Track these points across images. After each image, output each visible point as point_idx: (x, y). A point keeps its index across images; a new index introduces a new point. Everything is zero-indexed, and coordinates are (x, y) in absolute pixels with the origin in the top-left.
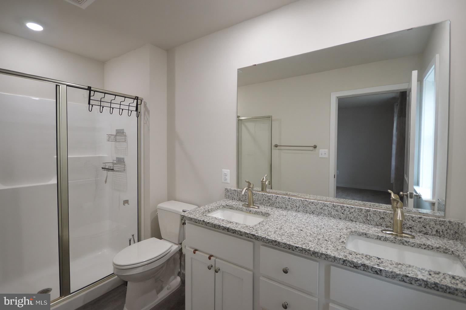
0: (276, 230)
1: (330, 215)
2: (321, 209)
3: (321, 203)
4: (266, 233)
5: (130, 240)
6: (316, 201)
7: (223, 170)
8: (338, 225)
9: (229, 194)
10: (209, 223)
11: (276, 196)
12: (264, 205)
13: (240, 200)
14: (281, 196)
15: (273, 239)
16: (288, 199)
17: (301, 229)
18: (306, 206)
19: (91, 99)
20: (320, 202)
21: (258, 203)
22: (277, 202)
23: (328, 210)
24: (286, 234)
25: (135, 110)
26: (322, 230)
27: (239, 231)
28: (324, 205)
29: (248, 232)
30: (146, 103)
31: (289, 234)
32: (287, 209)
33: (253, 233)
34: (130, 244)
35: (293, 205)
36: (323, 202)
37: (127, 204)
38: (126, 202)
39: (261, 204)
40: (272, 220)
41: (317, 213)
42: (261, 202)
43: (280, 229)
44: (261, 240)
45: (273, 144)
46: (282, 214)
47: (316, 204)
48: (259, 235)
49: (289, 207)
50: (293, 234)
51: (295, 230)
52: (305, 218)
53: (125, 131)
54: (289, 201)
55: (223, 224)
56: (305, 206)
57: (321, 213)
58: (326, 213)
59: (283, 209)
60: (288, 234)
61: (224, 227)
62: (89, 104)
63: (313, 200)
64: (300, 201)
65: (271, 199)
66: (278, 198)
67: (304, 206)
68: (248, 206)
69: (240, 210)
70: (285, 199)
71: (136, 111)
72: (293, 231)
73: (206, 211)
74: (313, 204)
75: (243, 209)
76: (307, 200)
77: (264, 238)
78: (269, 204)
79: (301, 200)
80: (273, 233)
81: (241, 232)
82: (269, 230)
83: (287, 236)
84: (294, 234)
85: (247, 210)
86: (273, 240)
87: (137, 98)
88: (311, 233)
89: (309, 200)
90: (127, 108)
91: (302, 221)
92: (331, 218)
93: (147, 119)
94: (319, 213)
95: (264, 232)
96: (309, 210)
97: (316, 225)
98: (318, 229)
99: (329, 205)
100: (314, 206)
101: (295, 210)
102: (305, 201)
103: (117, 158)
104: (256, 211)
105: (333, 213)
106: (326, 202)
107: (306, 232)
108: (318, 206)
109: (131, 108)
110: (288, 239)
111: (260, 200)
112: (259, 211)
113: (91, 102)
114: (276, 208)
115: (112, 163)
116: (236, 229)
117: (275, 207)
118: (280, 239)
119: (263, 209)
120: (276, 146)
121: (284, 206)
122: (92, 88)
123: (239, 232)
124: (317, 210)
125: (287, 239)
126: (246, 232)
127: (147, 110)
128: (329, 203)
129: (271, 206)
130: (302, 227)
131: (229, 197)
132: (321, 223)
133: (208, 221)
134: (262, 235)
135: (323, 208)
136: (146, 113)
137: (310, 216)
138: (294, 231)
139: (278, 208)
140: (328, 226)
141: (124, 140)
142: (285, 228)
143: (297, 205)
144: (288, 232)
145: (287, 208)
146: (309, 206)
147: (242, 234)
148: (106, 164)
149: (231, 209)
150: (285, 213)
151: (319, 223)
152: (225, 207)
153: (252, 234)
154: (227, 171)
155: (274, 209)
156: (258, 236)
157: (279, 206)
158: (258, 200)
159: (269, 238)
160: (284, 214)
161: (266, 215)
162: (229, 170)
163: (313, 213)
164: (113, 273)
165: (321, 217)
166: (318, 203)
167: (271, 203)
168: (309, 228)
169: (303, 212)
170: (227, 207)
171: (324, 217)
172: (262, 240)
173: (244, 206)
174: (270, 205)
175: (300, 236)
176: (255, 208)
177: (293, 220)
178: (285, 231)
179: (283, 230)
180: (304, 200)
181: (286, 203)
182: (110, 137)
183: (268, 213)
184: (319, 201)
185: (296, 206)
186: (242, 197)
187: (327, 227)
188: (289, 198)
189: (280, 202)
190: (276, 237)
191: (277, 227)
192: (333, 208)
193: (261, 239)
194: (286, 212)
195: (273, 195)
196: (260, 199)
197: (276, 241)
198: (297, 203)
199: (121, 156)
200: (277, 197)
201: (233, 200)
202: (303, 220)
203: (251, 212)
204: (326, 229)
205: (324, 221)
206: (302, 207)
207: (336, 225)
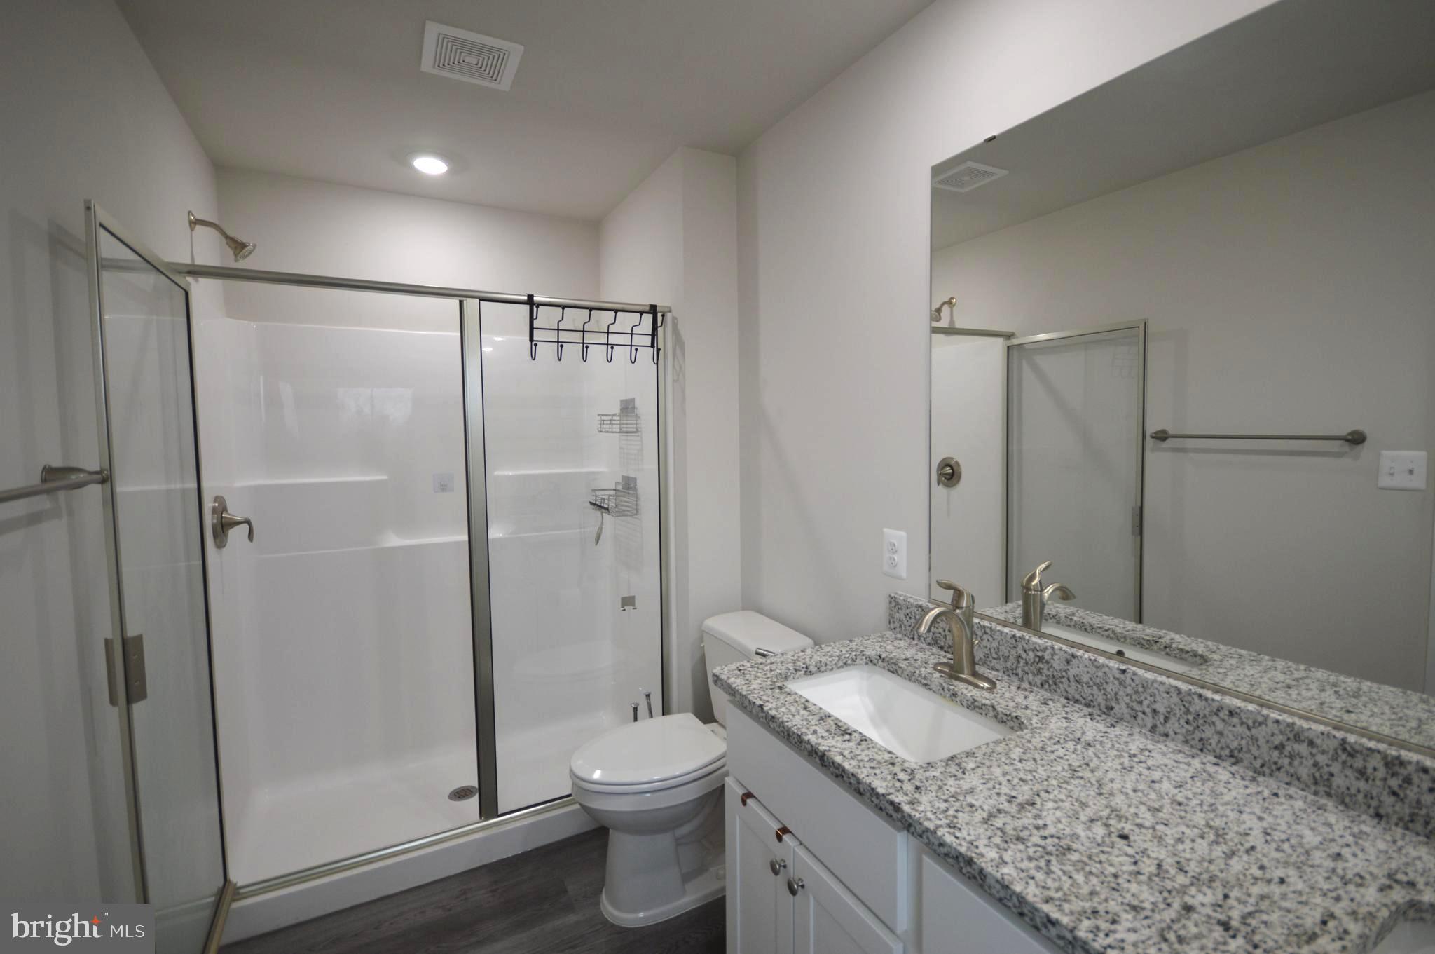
0: (1001, 807)
1: (1321, 784)
2: (1276, 748)
3: (1277, 722)
4: (951, 812)
5: (635, 709)
6: (1251, 707)
7: (886, 530)
8: (1346, 852)
9: (902, 617)
10: (773, 717)
11: (1066, 652)
12: (1021, 680)
13: (935, 642)
14: (1087, 655)
15: (963, 850)
16: (1118, 675)
17: (1126, 832)
18: (1201, 721)
19: (535, 327)
20: (1274, 715)
21: (998, 666)
22: (1072, 679)
23: (1311, 762)
24: (1036, 839)
25: (650, 345)
26: (1236, 865)
27: (853, 774)
28: (1291, 736)
29: (881, 791)
30: (676, 321)
31: (1049, 841)
32: (1112, 713)
33: (897, 800)
34: (636, 719)
35: (1140, 703)
36: (1290, 720)
37: (631, 607)
38: (628, 602)
39: (1010, 672)
40: (1016, 753)
41: (1258, 764)
42: (1009, 664)
43: (1022, 807)
44: (921, 836)
45: (1150, 430)
46: (1078, 734)
47: (1250, 723)
48: (913, 813)
49: (1121, 709)
50: (1069, 849)
51: (1089, 828)
52: (1182, 773)
53: (637, 404)
54: (1122, 683)
55: (815, 732)
56: (1196, 721)
57: (1274, 767)
58: (1304, 772)
59: (1096, 711)
60: (1045, 838)
61: (812, 746)
62: (531, 339)
63: (1237, 703)
64: (1174, 695)
65: (1047, 662)
66: (1074, 661)
67: (1191, 718)
68: (953, 672)
69: (921, 682)
70: (1105, 673)
71: (652, 346)
72: (1080, 830)
73: (796, 670)
74: (1235, 720)
75: (929, 683)
76: (1209, 694)
77: (931, 832)
78: (1038, 680)
79: (1179, 691)
80: (979, 816)
81: (859, 781)
82: (970, 799)
83: (1031, 851)
84: (1075, 846)
85: (943, 689)
86: (961, 854)
87: (653, 310)
88: (1169, 863)
89: (1217, 697)
90: (626, 339)
91: (1157, 786)
92: (1330, 804)
93: (681, 367)
94: (1262, 766)
95: (943, 806)
96: (1213, 742)
97: (1218, 822)
98: (1218, 851)
99: (1318, 741)
100: (1240, 730)
101: (1149, 725)
102: (1196, 697)
103: (624, 477)
104: (975, 701)
105: (1338, 781)
106: (1305, 725)
107: (1144, 852)
108: (1260, 733)
109: (637, 340)
110: (1032, 865)
111: (1006, 658)
112: (984, 701)
113: (537, 335)
114: (1067, 698)
115: (614, 490)
116: (846, 765)
117: (1065, 694)
118: (992, 854)
119: (1007, 696)
120: (1162, 436)
121: (1100, 699)
122: (535, 298)
123: (853, 781)
124: (1254, 750)
125: (1025, 865)
126: (874, 785)
127: (679, 341)
128: (1322, 728)
129: (1046, 686)
130: (1138, 821)
131: (901, 626)
132: (1249, 821)
133: (773, 713)
134: (929, 815)
135: (1288, 748)
136: (678, 352)
137: (1212, 769)
138: (1082, 834)
139: (1077, 701)
140: (1286, 846)
141: (634, 430)
142: (1050, 805)
143: (1156, 706)
144: (1051, 830)
145: (1112, 708)
146: (1214, 723)
147: (862, 790)
148: (598, 493)
149: (892, 672)
150: (1092, 729)
151: (1245, 816)
152: (875, 661)
153: (892, 803)
154: (897, 536)
155: (1057, 705)
156: (910, 815)
157: (1077, 696)
158: (1001, 654)
159: (949, 839)
160: (1089, 736)
161: (1010, 721)
162: (904, 534)
163: (1233, 760)
164: (570, 795)
165: (1267, 785)
166: (1260, 719)
167: (1048, 676)
168: (1170, 833)
169: (1186, 742)
170: (880, 663)
171: (1292, 791)
172: (924, 837)
173: (940, 671)
174: (1042, 685)
175: (1095, 868)
176: (977, 686)
177: (1110, 775)
178: (1040, 822)
179: (1034, 811)
180: (1189, 693)
181: (1109, 690)
182: (605, 422)
183: (1016, 717)
184: (1265, 712)
185: (1155, 711)
186: (943, 633)
187: (1278, 849)
188: (1124, 671)
189: (1085, 678)
190: (981, 843)
191: (1014, 793)
192: (1344, 757)
193: (919, 829)
194: (1101, 727)
195: (1057, 645)
196: (1004, 651)
197: (970, 862)
198: (1158, 698)
199: (632, 475)
200: (1073, 656)
201: (913, 639)
202: (1166, 786)
203: (958, 699)
204: (1265, 861)
205: (1278, 810)
206: (1182, 722)
207: (1336, 849)
